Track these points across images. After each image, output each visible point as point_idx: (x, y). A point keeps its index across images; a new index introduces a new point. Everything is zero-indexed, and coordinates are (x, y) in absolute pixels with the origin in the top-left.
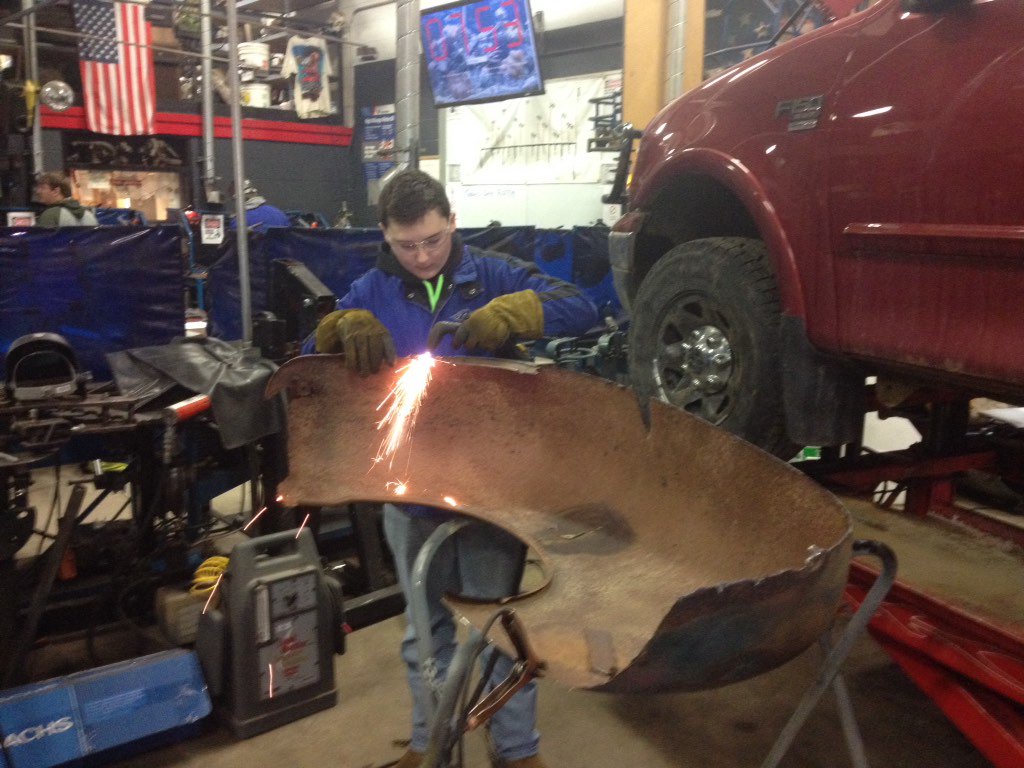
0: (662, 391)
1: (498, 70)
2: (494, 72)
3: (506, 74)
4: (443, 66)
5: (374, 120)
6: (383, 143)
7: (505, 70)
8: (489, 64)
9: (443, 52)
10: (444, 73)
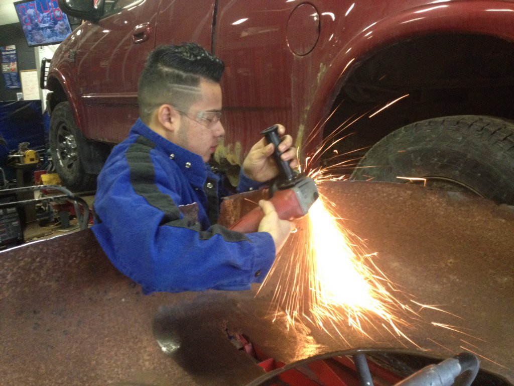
0: (60, 161)
1: (54, 30)
2: (53, 31)
3: (58, 32)
4: (29, 28)
5: (7, 53)
6: (12, 63)
7: (57, 30)
8: (49, 27)
9: (28, 21)
10: (30, 31)
